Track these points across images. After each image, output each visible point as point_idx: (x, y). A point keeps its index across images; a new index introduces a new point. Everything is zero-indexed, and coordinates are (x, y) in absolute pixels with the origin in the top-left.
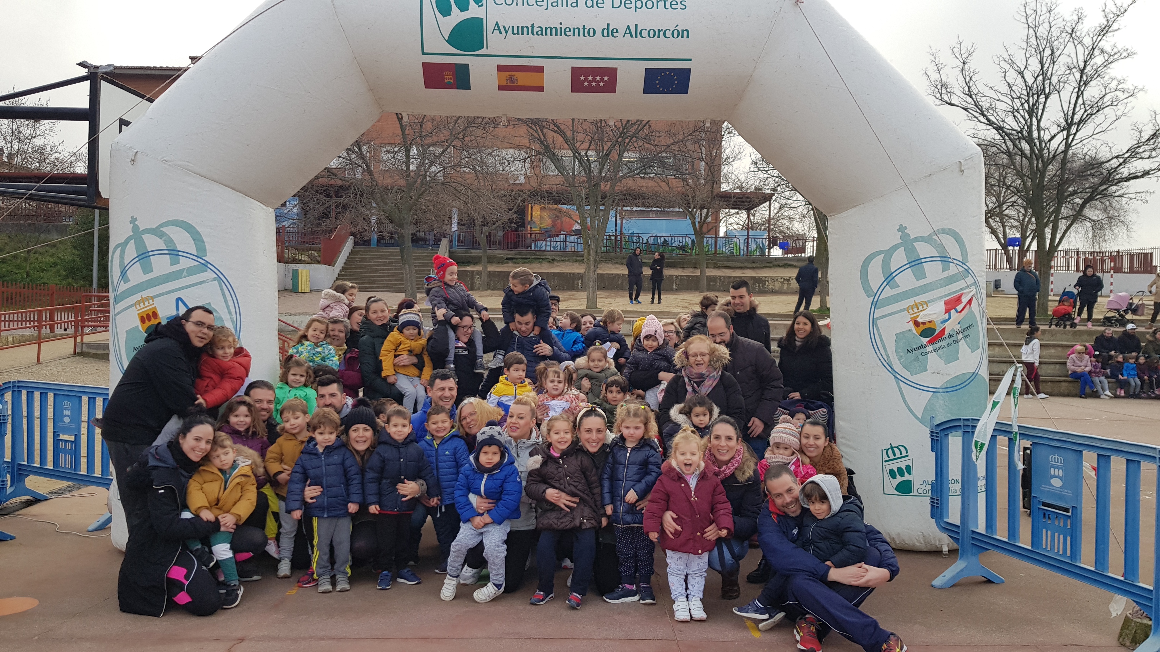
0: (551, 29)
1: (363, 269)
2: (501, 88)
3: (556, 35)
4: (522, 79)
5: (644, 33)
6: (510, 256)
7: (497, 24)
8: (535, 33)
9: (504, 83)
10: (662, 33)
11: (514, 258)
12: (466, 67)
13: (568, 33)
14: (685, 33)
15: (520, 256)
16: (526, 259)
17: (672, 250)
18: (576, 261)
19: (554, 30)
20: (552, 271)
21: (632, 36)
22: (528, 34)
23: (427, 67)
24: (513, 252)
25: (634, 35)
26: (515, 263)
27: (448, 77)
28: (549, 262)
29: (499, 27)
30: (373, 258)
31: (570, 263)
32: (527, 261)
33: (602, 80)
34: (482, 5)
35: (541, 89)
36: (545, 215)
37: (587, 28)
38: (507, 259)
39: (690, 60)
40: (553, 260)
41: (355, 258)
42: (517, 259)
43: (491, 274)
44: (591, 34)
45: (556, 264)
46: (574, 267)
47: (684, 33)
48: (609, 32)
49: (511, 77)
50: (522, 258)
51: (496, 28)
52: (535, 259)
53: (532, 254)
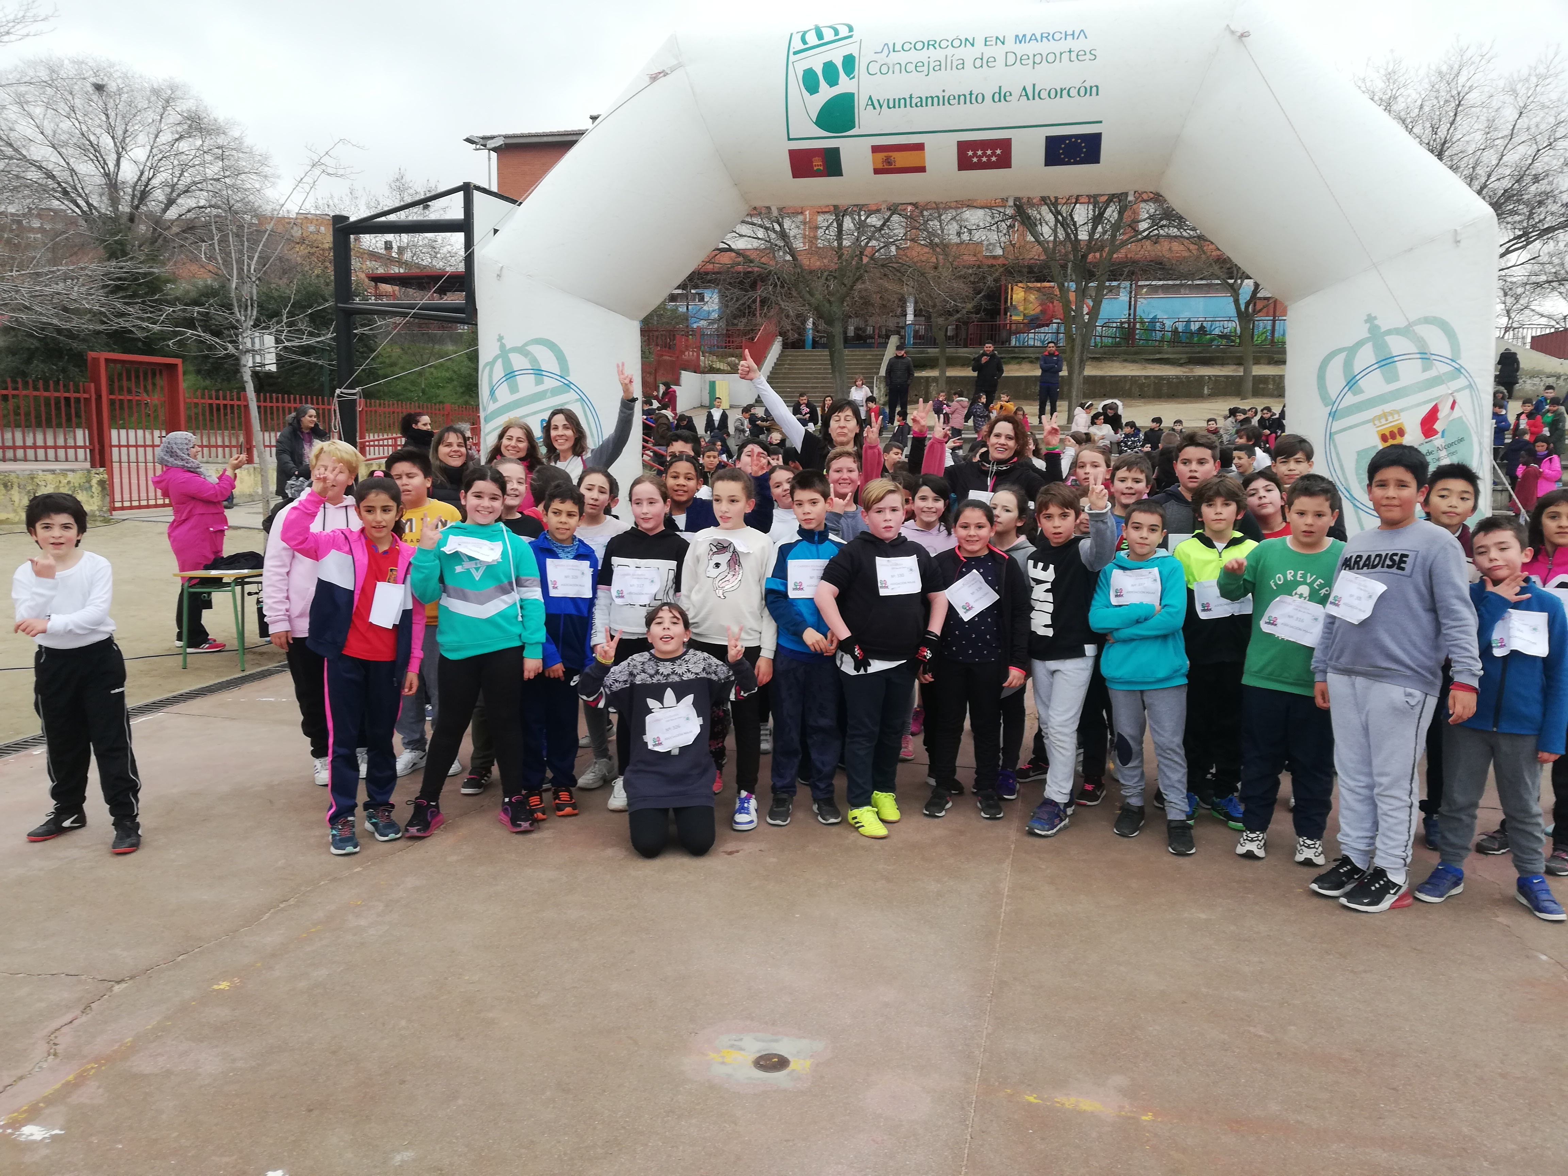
0: (932, 98)
1: (793, 378)
2: (877, 171)
3: (939, 105)
4: (901, 159)
5: (1044, 94)
7: (870, 98)
8: (913, 105)
9: (880, 166)
10: (1065, 93)
12: (836, 152)
13: (951, 101)
14: (1094, 89)
17: (1212, 340)
19: (936, 100)
21: (1028, 99)
22: (905, 107)
23: (793, 154)
25: (1031, 97)
27: (818, 164)
29: (872, 102)
30: (804, 364)
33: (994, 154)
34: (854, 77)
35: (922, 169)
36: (1032, 297)
37: (975, 93)
39: (1101, 122)
41: (784, 365)
43: (951, 381)
44: (980, 100)
47: (1092, 90)
48: (1001, 96)
49: (888, 158)
51: (870, 103)
52: (1013, 358)
53: (1009, 352)
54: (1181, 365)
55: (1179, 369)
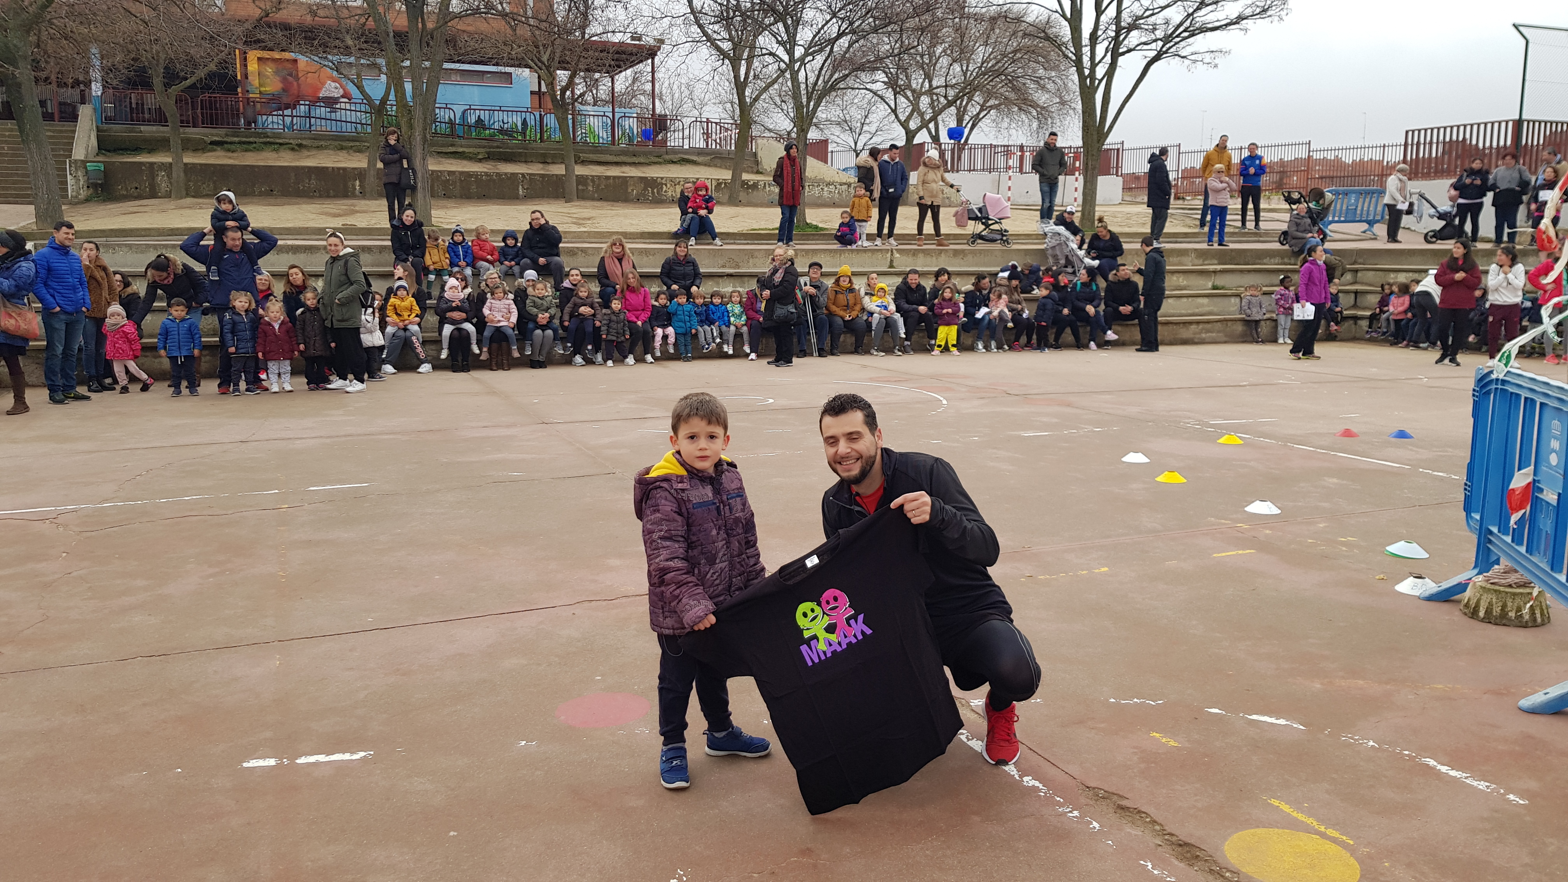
6: (217, 139)
11: (227, 143)
15: (236, 139)
16: (252, 143)
18: (342, 148)
20: (303, 164)
24: (222, 132)
26: (229, 150)
28: (293, 149)
31: (331, 152)
32: (251, 147)
36: (269, 70)
38: (212, 143)
40: (300, 146)
42: (231, 143)
43: (189, 169)
45: (305, 153)
46: (341, 158)
50: (240, 143)
52: (265, 143)
53: (258, 135)
54: (480, 160)
55: (480, 164)
